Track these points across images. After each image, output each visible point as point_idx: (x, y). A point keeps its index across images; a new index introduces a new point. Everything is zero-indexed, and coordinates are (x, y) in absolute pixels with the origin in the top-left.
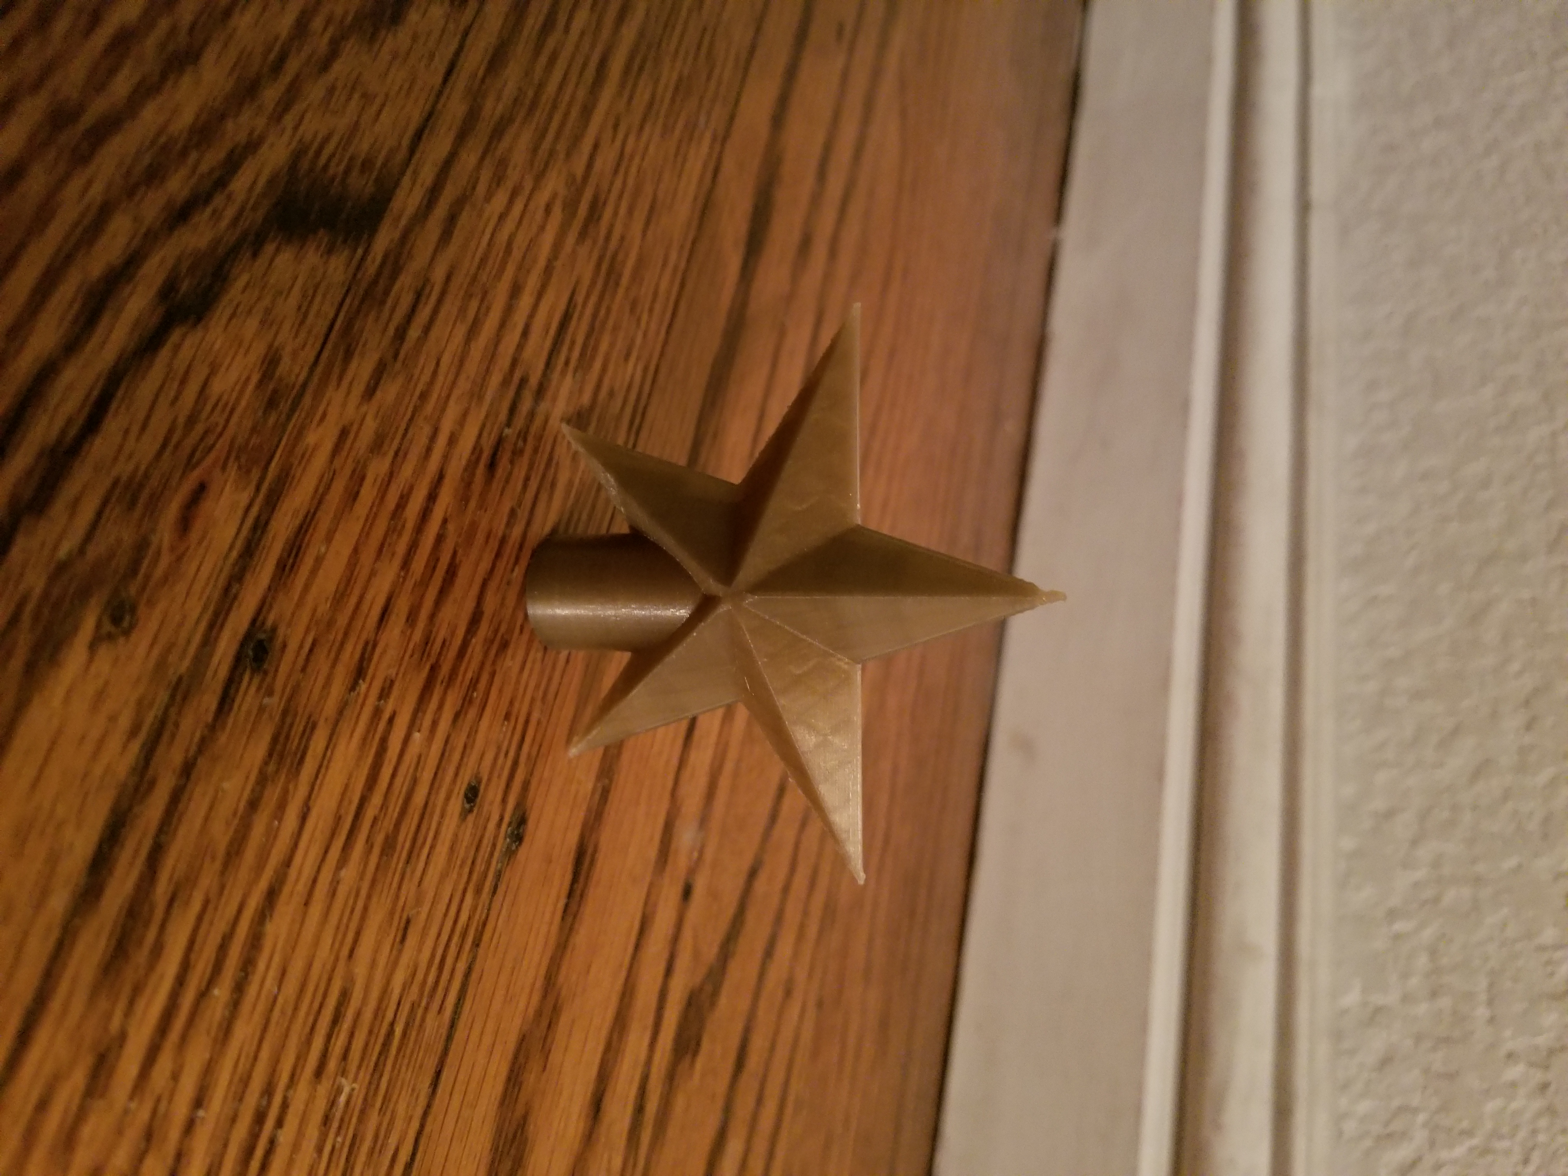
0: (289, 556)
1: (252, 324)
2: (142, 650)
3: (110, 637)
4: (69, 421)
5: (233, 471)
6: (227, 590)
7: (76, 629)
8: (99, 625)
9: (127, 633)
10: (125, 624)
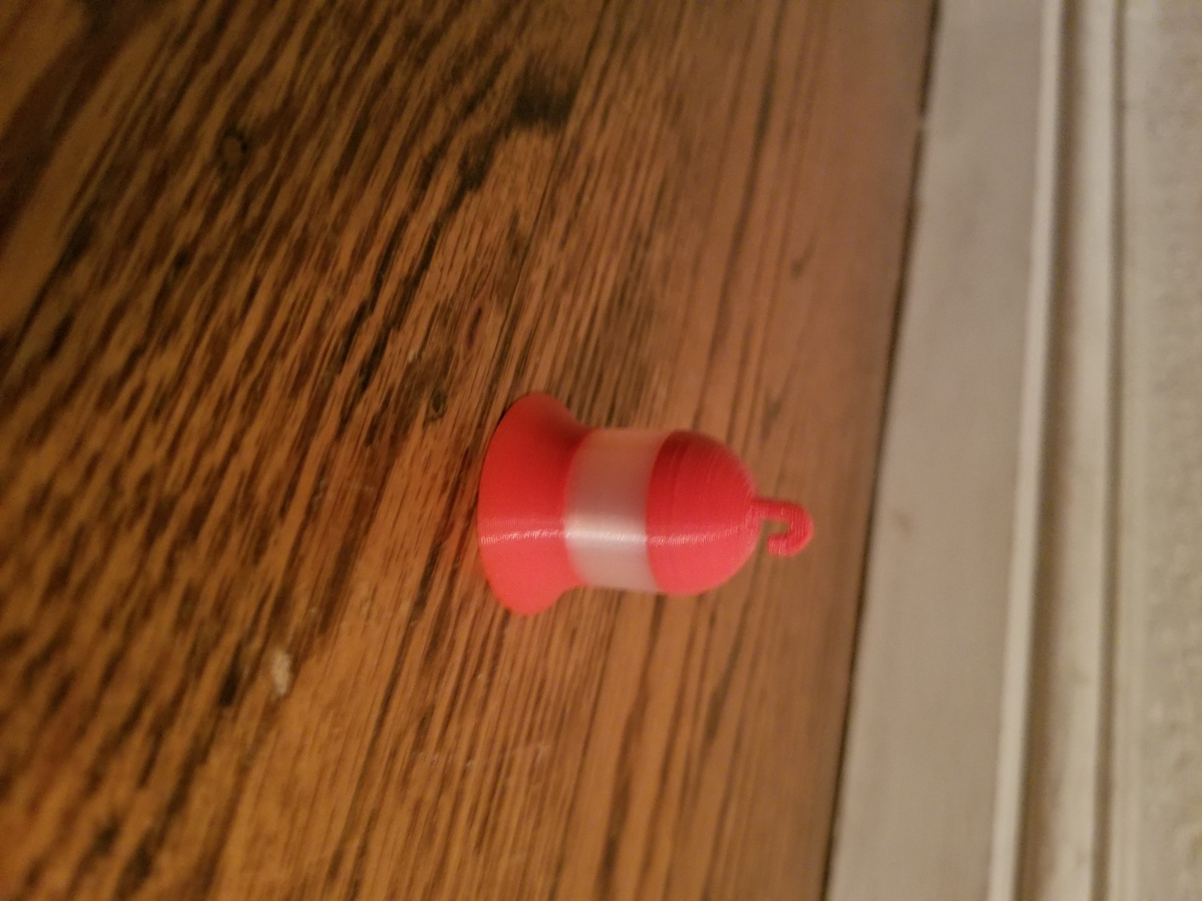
0: (522, 363)
1: (505, 191)
2: (449, 430)
3: (433, 420)
4: (414, 260)
5: (495, 298)
6: (490, 388)
7: (416, 414)
8: (427, 411)
9: (442, 416)
10: (441, 410)
